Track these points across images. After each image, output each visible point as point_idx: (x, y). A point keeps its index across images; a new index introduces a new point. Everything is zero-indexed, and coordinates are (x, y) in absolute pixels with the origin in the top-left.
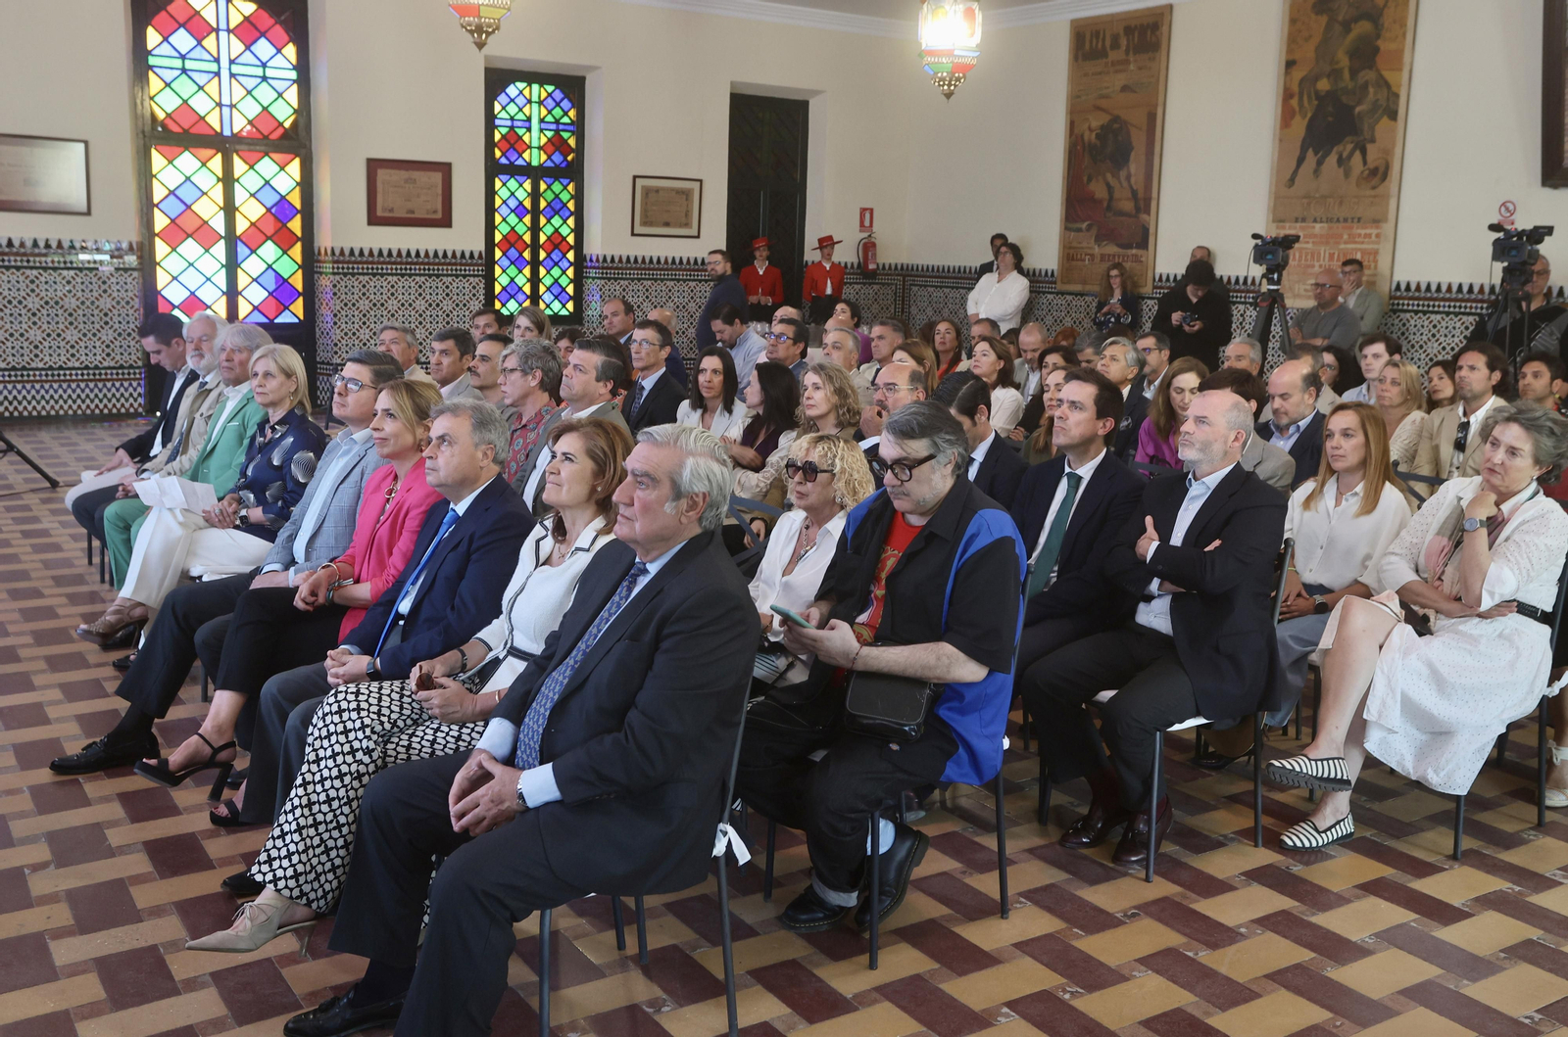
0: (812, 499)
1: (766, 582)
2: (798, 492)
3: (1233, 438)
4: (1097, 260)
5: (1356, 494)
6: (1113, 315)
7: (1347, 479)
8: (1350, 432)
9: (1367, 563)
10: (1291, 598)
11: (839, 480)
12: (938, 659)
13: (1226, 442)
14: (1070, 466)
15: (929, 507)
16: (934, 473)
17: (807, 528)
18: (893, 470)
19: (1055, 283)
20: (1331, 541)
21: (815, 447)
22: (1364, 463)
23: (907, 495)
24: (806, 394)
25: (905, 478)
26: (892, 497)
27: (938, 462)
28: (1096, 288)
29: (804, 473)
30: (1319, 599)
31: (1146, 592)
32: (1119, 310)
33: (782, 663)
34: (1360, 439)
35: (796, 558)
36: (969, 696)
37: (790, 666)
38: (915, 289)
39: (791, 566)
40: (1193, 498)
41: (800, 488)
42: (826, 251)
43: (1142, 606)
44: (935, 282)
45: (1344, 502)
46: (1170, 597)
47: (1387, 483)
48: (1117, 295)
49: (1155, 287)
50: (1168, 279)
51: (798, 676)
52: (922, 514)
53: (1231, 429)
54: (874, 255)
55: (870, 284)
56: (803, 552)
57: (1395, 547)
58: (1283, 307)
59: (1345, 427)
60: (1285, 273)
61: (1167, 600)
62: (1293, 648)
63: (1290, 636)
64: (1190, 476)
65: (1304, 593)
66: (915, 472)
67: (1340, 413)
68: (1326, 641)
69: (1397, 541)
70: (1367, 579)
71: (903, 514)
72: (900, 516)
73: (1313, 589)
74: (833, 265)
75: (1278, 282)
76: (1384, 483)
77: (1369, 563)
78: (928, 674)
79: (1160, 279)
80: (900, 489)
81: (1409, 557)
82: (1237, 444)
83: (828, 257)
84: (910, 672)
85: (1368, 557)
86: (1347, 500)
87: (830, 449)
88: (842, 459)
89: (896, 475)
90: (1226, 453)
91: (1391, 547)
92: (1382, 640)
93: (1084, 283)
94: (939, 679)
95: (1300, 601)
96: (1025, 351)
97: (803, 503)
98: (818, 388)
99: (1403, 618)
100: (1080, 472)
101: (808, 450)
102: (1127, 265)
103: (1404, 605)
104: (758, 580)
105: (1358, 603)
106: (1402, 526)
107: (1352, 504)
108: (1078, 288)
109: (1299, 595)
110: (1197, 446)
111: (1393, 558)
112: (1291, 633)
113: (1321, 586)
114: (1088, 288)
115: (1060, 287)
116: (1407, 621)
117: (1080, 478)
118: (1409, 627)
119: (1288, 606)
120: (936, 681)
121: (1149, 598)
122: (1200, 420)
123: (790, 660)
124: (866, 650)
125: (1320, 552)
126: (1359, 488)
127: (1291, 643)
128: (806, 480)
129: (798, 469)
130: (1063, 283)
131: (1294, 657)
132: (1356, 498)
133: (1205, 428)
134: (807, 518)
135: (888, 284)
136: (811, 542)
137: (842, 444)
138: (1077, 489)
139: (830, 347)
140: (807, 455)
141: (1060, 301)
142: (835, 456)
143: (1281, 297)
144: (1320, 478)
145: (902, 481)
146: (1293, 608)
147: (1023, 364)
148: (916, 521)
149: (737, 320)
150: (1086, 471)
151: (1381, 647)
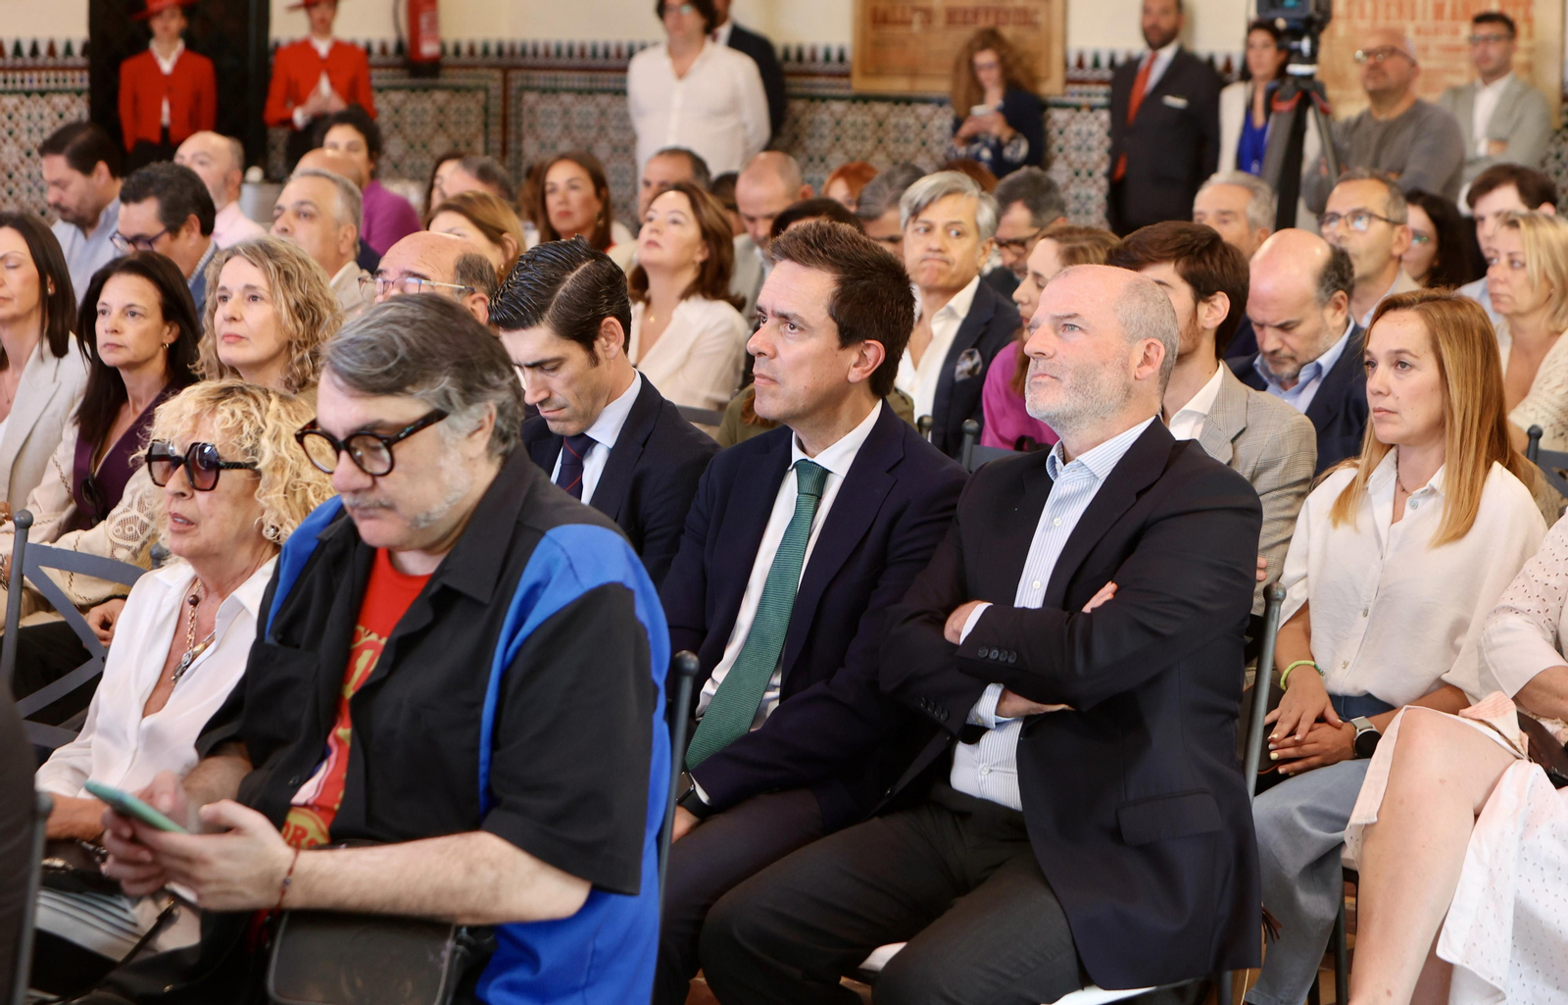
0: (207, 533)
1: (106, 733)
2: (175, 516)
3: (1139, 359)
4: (940, 22)
5: (1433, 491)
6: (986, 144)
7: (1414, 458)
8: (1407, 358)
9: (1459, 641)
10: (1304, 727)
11: (270, 485)
12: (470, 870)
13: (1125, 367)
14: (803, 449)
15: (441, 530)
16: (445, 452)
17: (195, 602)
18: (351, 452)
19: (846, 75)
20: (1385, 597)
21: (214, 411)
22: (1438, 426)
23: (390, 507)
24: (223, 311)
25: (380, 468)
26: (355, 515)
27: (453, 428)
28: (941, 87)
29: (191, 471)
30: (1362, 724)
31: (969, 721)
32: (998, 128)
33: (145, 914)
34: (1427, 372)
35: (173, 671)
36: (550, 954)
37: (165, 919)
38: (530, 98)
39: (159, 694)
40: (1062, 501)
41: (179, 507)
42: (318, 13)
43: (962, 750)
44: (577, 80)
45: (1408, 511)
46: (1017, 728)
47: (1497, 466)
48: (994, 98)
49: (1069, 81)
50: (1096, 64)
51: (183, 936)
52: (428, 549)
53: (1133, 338)
54: (434, 23)
55: (426, 89)
56: (186, 658)
57: (1514, 597)
58: (1325, 112)
59: (1396, 347)
60: (1324, 38)
61: (1014, 731)
62: (1306, 835)
63: (1303, 810)
64: (1053, 452)
65: (1332, 715)
66: (402, 451)
67: (1391, 316)
68: (1365, 810)
69: (1519, 582)
70: (1460, 675)
71: (390, 553)
72: (382, 559)
73: (1348, 705)
74: (338, 47)
75: (1312, 59)
76: (1488, 467)
77: (1465, 641)
78: (448, 906)
79: (1080, 64)
80: (372, 498)
81: (1543, 617)
82: (1148, 370)
83: (323, 27)
84: (409, 904)
85: (1459, 627)
86: (1415, 506)
87: (247, 414)
88: (276, 438)
89: (359, 463)
90: (1128, 392)
91: (1508, 594)
92: (1479, 799)
93: (913, 73)
94: (475, 914)
95: (1324, 730)
96: (752, 219)
97: (186, 543)
98: (254, 298)
99: (1525, 752)
100: (823, 459)
101: (197, 417)
102: (1008, 32)
103: (1527, 723)
104: (91, 730)
105: (1432, 723)
106: (1526, 553)
107: (1428, 513)
108: (899, 86)
109: (1321, 719)
110: (1067, 381)
111: (1512, 620)
112: (1306, 802)
113: (1369, 696)
114: (924, 87)
115: (859, 84)
116: (1534, 755)
117: (825, 473)
118: (1537, 770)
119: (1298, 744)
120: (469, 921)
121: (974, 734)
122: (1066, 324)
123: (165, 904)
124: (309, 860)
125: (1362, 623)
126: (1437, 480)
127: (1303, 823)
128: (195, 487)
129: (176, 462)
130: (865, 74)
131: (1309, 854)
132: (1432, 500)
133: (1075, 337)
134: (194, 580)
135: (469, 90)
136: (204, 635)
137: (275, 404)
138: (819, 498)
139: (289, 214)
140: (194, 431)
141: (857, 116)
142: (260, 431)
143: (1320, 89)
144: (1362, 461)
145: (374, 476)
146: (1309, 748)
147: (750, 248)
148: (419, 565)
149: (102, 167)
150: (838, 457)
151: (1477, 816)
